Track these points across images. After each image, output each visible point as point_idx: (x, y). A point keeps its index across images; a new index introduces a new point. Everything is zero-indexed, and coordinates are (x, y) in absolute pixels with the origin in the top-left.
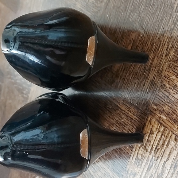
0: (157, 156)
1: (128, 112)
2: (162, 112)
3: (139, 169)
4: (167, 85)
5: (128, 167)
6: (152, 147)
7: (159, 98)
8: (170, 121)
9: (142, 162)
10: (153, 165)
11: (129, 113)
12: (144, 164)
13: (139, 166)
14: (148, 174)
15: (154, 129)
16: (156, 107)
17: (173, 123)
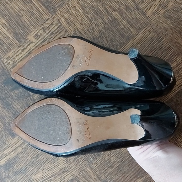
0: (51, 36)
1: (39, 7)
2: (62, 16)
3: (36, 40)
4: (71, 5)
5: (28, 37)
6: (50, 32)
7: (64, 9)
8: (66, 22)
9: (40, 37)
10: (47, 40)
11: (40, 9)
12: (40, 38)
13: (37, 39)
14: (42, 44)
15: (54, 23)
16: (59, 13)
17: (67, 24)
